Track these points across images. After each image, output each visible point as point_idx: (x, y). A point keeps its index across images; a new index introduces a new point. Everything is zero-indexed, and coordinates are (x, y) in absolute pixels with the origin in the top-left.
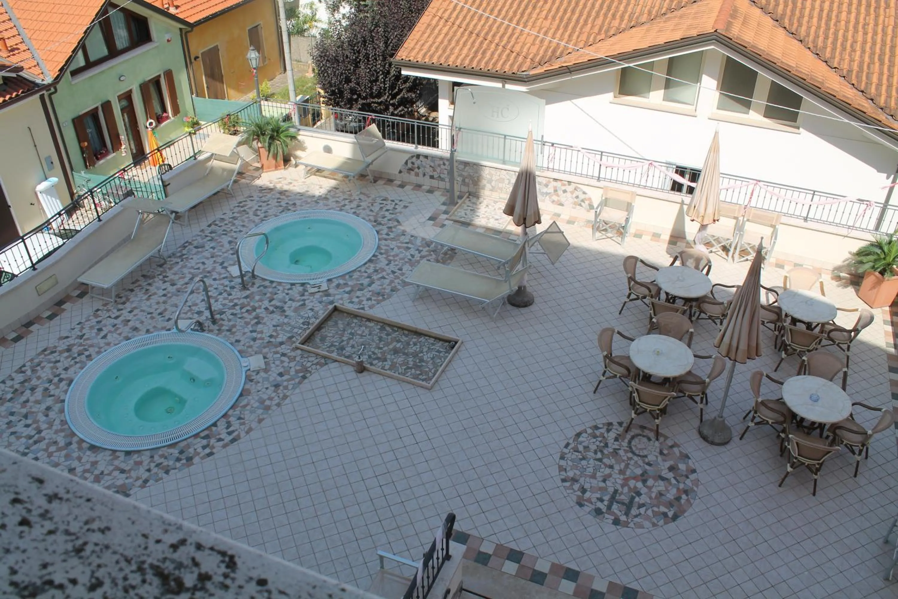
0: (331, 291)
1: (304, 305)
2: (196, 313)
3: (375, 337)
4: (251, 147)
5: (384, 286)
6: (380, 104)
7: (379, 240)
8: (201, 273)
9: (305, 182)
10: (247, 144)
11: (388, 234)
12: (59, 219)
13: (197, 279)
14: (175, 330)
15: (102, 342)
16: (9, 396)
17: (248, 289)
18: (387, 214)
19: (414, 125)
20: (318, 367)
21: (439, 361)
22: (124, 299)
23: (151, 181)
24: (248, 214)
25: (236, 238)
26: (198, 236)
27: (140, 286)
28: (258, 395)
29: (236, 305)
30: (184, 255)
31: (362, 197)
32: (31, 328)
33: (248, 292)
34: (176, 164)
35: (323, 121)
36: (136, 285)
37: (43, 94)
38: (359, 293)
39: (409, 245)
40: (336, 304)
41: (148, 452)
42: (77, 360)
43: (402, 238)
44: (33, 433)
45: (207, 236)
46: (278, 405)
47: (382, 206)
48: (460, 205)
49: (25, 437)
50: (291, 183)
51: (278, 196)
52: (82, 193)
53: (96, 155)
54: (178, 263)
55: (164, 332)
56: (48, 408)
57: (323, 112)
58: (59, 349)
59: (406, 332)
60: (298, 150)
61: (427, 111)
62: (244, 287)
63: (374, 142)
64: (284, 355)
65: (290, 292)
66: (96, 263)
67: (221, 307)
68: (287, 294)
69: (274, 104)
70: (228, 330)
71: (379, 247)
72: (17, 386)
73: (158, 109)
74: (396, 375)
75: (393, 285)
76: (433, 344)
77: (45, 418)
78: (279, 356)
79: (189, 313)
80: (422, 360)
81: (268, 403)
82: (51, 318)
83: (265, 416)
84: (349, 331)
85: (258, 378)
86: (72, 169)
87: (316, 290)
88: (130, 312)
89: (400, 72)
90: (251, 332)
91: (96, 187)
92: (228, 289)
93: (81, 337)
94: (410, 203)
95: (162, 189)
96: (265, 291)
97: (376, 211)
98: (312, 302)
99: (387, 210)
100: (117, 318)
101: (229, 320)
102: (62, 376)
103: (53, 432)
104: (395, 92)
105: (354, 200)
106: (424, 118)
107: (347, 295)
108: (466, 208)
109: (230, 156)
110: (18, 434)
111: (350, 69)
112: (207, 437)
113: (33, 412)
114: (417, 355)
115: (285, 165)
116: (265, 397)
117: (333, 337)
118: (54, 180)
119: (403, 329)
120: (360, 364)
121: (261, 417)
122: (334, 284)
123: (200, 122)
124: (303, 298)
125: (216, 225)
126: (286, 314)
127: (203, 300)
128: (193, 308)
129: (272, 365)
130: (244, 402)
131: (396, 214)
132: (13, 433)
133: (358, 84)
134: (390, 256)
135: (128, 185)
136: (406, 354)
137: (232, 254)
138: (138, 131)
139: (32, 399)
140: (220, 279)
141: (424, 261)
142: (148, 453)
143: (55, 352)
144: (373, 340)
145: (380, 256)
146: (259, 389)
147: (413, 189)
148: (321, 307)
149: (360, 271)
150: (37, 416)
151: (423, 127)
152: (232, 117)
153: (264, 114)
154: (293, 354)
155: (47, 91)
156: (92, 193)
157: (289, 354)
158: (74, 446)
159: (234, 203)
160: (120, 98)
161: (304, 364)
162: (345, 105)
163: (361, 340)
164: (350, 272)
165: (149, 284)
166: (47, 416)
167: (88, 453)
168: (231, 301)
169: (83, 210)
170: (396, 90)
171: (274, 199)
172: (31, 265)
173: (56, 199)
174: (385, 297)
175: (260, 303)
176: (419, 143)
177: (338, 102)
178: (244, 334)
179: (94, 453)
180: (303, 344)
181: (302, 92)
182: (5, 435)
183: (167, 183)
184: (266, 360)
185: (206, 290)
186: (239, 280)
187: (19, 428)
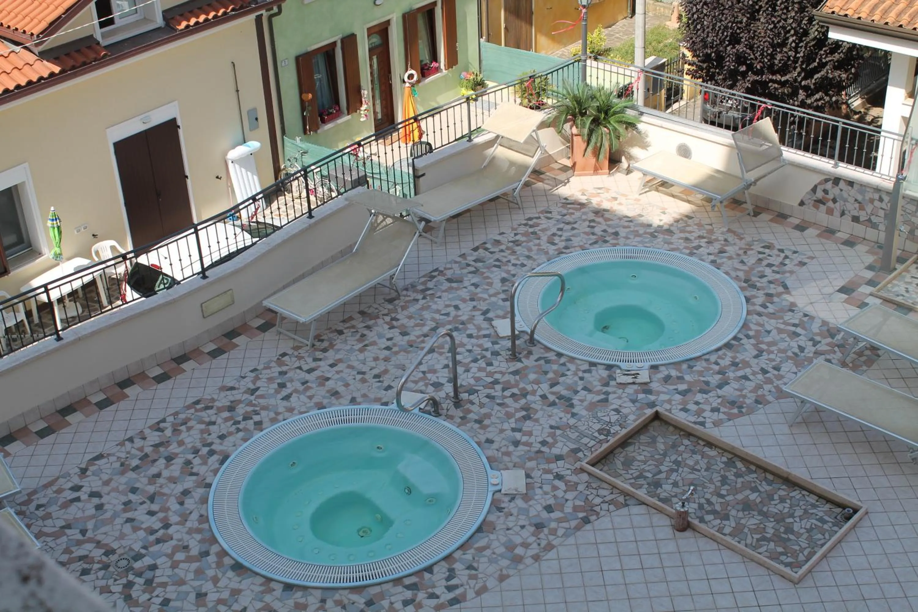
0: (654, 386)
1: (606, 400)
2: (432, 385)
3: (715, 475)
4: (559, 132)
5: (744, 392)
6: (783, 84)
7: (749, 313)
8: (449, 323)
9: (639, 200)
10: (554, 126)
11: (764, 306)
12: (253, 205)
13: (442, 331)
14: (394, 406)
15: (282, 406)
16: (135, 462)
17: (520, 360)
18: (768, 271)
19: (837, 126)
20: (612, 507)
21: (820, 536)
22: (326, 344)
23: (397, 166)
24: (539, 239)
25: (514, 276)
26: (456, 262)
27: (353, 327)
28: (506, 536)
29: (496, 382)
30: (430, 289)
31: (731, 238)
32: (184, 366)
33: (519, 365)
34: (438, 144)
35: (683, 103)
36: (347, 325)
37: (262, 15)
38: (699, 397)
39: (799, 330)
40: (658, 408)
41: (320, 591)
42: (241, 426)
43: (788, 317)
44: (157, 525)
45: (468, 265)
46: (536, 558)
47: (761, 256)
48: (900, 274)
49: (145, 530)
50: (615, 199)
51: (591, 216)
52: (292, 171)
53: (321, 115)
54: (417, 300)
55: (378, 407)
56: (186, 493)
57: (685, 88)
58: (218, 404)
59: (770, 477)
60: (635, 145)
61: (863, 104)
62: (514, 356)
63: (765, 147)
64: (559, 477)
65: (586, 375)
66: (295, 281)
67: (472, 382)
68: (582, 379)
69: (608, 67)
70: (476, 421)
71: (745, 326)
72: (148, 450)
73: (424, 55)
74: (742, 546)
75: (760, 392)
76: (814, 506)
77: (178, 506)
78: (551, 477)
79: (421, 384)
80: (789, 530)
81: (519, 551)
82: (215, 354)
83: (511, 572)
84: (673, 458)
85: (512, 507)
86: (283, 132)
87: (629, 379)
88: (332, 366)
89: (825, 34)
90: (514, 430)
91: (314, 164)
92: (488, 354)
93: (253, 392)
94: (812, 258)
95: (412, 180)
96: (546, 367)
97: (749, 264)
98: (620, 398)
99: (770, 265)
100: (310, 371)
101: (482, 405)
102: (214, 447)
103: (185, 530)
104: (812, 66)
105: (717, 240)
106: (856, 117)
107: (678, 397)
108: (908, 279)
109: (526, 142)
110: (135, 524)
111: (741, 22)
112: (413, 587)
113: (164, 494)
114: (783, 520)
115: (610, 168)
116: (518, 540)
117: (645, 462)
118: (254, 145)
119: (765, 470)
120: (683, 515)
121: (505, 572)
122: (660, 376)
123: (487, 82)
124: (605, 389)
125: (486, 249)
126: (574, 411)
127: (446, 366)
128: (429, 376)
129: (539, 491)
130: (482, 543)
131: (784, 273)
132: (130, 520)
133: (751, 48)
134: (762, 343)
135: (361, 168)
136: (765, 515)
137: (504, 300)
138: (391, 85)
139: (166, 473)
140: (478, 337)
141: (820, 360)
142: (318, 594)
143: (211, 408)
144: (711, 481)
145: (745, 341)
146: (511, 525)
147: (819, 236)
148: (634, 409)
149: (707, 360)
150: (167, 501)
151: (853, 132)
152: (538, 81)
153: (588, 81)
154: (574, 478)
155: (267, 11)
156: (306, 173)
157: (568, 478)
158: (212, 559)
159: (519, 218)
160: (371, 31)
161: (590, 498)
162: (724, 80)
163: (692, 476)
164: (691, 359)
165: (368, 327)
166: (182, 503)
167: (230, 574)
168: (490, 374)
169: (288, 196)
170: (816, 64)
171: (584, 220)
172: (200, 270)
173: (253, 174)
174: (744, 410)
175: (536, 387)
176: (841, 159)
177: (714, 73)
178: (502, 431)
179: (239, 575)
180: (593, 465)
181: (658, 52)
182: (119, 521)
183: (420, 173)
184: (529, 480)
185: (453, 350)
186: (509, 344)
187: (140, 514)
